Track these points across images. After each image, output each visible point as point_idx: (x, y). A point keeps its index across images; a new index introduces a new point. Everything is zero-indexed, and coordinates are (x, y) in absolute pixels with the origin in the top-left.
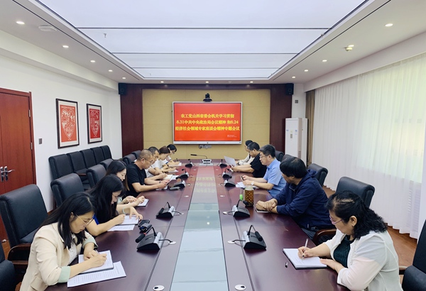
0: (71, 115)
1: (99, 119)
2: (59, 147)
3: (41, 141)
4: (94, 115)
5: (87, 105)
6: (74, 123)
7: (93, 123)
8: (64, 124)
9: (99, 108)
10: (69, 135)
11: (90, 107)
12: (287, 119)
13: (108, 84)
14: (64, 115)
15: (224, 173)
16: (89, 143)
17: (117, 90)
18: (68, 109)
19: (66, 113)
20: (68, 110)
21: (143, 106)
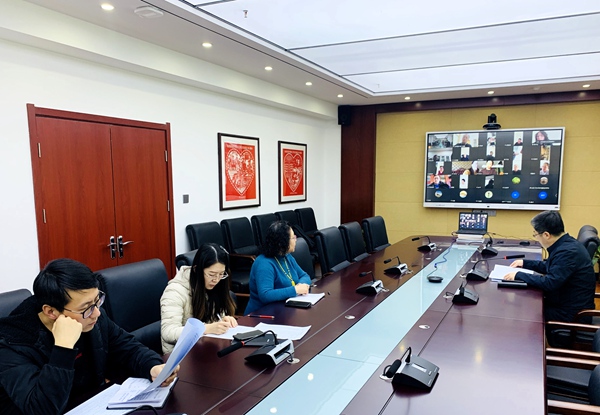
1: (300, 166)
2: (222, 209)
5: (279, 142)
10: (242, 190)
14: (231, 159)
16: (280, 203)
20: (241, 150)
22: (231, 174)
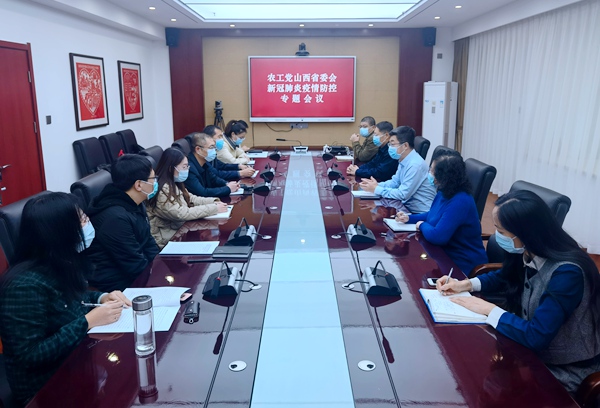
0: (95, 78)
1: (137, 85)
2: (79, 129)
3: (49, 120)
4: (130, 79)
5: (119, 62)
6: (99, 91)
9: (137, 68)
10: (93, 110)
11: (122, 65)
12: (426, 83)
13: (149, 30)
14: (83, 79)
15: (330, 170)
16: (124, 121)
17: (164, 38)
19: (86, 76)
20: (89, 70)
22: (84, 93)
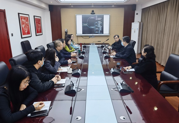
0: (26, 21)
1: (40, 24)
2: (22, 38)
6: (28, 26)
7: (38, 26)
8: (23, 26)
9: (40, 18)
10: (26, 32)
11: (35, 17)
14: (23, 22)
15: (103, 51)
16: (36, 35)
17: (48, 9)
18: (25, 18)
21: (61, 16)
